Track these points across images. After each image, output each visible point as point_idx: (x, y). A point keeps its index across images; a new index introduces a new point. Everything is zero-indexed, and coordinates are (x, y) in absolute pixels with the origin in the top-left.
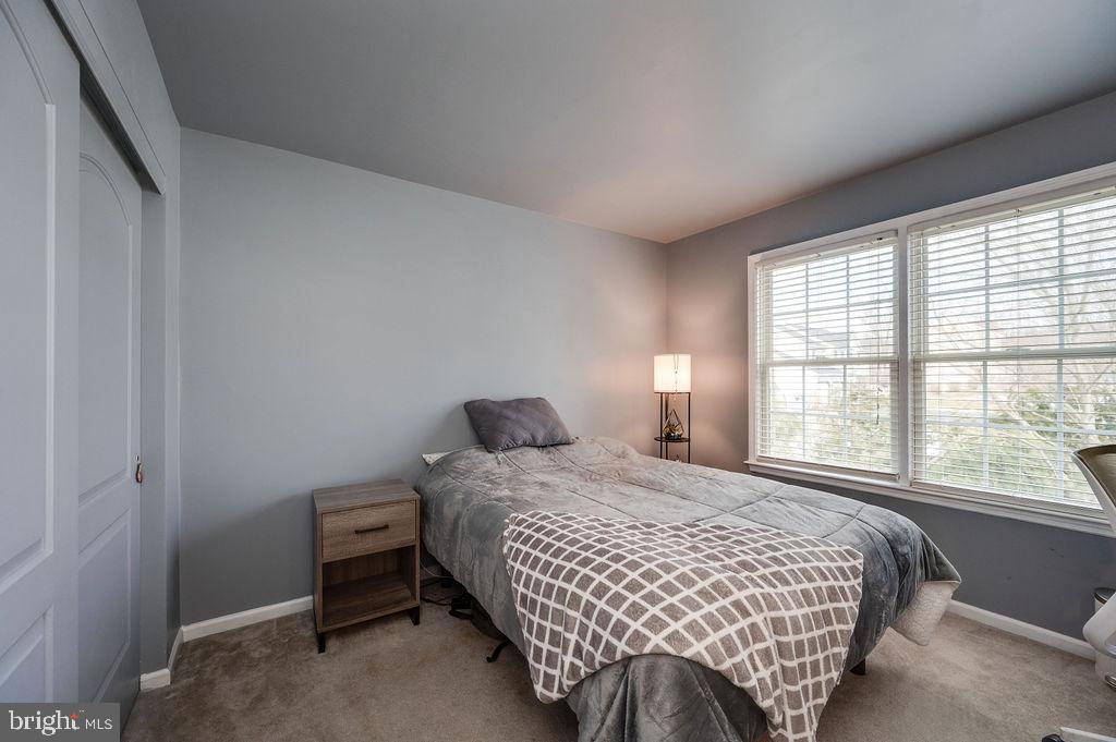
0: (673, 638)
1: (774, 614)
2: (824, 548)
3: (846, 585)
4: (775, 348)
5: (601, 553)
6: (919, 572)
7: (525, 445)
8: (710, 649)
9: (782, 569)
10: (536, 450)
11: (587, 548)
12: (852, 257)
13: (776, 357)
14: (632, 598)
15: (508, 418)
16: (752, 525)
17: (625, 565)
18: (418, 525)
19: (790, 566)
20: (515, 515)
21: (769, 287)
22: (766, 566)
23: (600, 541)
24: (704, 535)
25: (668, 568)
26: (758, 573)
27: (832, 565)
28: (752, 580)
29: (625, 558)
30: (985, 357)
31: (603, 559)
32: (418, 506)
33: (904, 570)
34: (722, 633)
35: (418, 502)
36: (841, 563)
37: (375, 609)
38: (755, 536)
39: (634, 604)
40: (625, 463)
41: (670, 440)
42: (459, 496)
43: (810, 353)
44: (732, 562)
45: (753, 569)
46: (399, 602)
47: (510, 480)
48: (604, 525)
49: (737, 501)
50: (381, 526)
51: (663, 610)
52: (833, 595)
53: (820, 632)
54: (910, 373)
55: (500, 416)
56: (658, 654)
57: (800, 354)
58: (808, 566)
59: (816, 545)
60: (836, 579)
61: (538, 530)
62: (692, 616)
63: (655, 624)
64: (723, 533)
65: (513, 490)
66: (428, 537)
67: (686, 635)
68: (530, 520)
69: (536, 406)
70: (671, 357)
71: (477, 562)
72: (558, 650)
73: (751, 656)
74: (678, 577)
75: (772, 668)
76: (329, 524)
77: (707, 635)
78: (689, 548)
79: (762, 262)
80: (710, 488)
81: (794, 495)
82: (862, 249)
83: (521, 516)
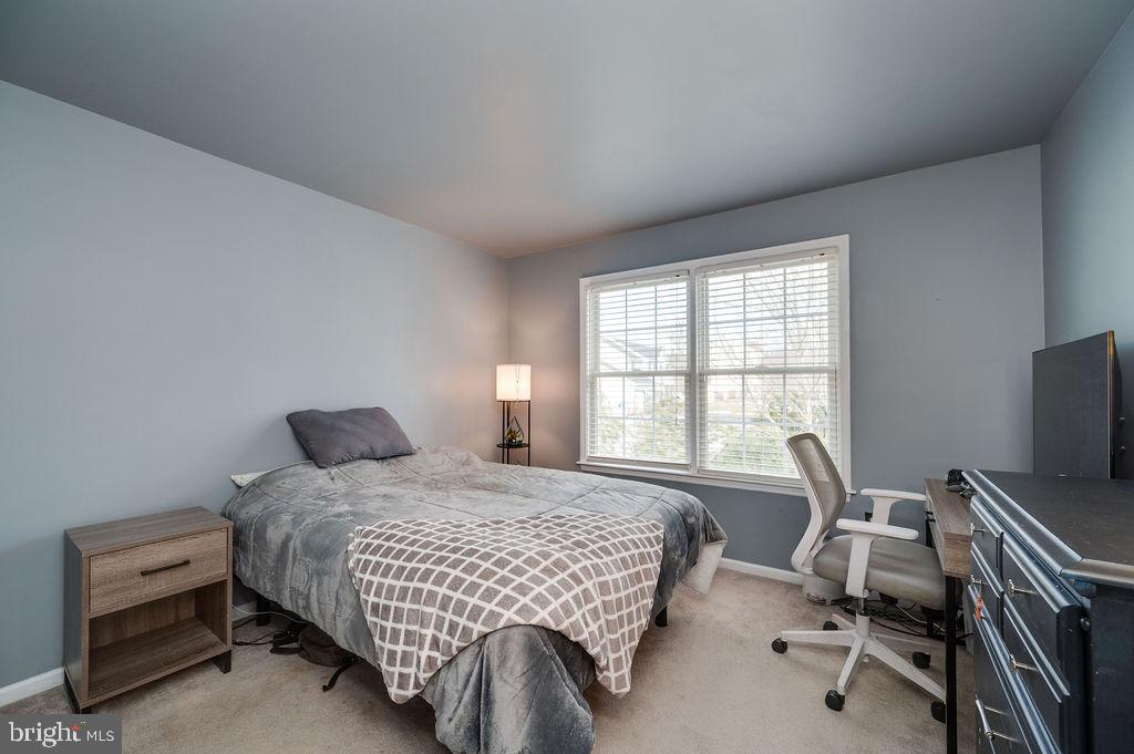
0: (523, 610)
1: (601, 579)
2: (637, 524)
3: (651, 550)
4: (602, 360)
5: (455, 550)
6: (702, 536)
7: (363, 457)
8: (553, 614)
9: (607, 544)
10: (375, 462)
11: (440, 548)
12: (659, 288)
13: (603, 369)
14: (486, 584)
15: (341, 430)
16: (582, 513)
17: (478, 558)
18: (231, 558)
19: (613, 540)
20: (361, 528)
21: (597, 308)
22: (594, 542)
23: (452, 540)
24: (545, 525)
25: (516, 555)
26: (589, 549)
27: (642, 536)
28: (584, 555)
29: (478, 551)
30: (743, 372)
31: (458, 556)
32: (231, 534)
33: (691, 535)
34: (562, 600)
35: (231, 529)
36: (648, 534)
37: (167, 664)
38: (586, 520)
39: (488, 589)
40: (469, 470)
41: (511, 447)
42: (286, 518)
43: (630, 366)
44: (568, 543)
45: (585, 546)
46: (202, 650)
47: (347, 495)
48: (456, 526)
49: (571, 495)
50: (179, 562)
51: (514, 589)
52: (643, 558)
53: (633, 589)
54: (698, 384)
55: (332, 428)
56: (510, 627)
57: (622, 368)
58: (625, 539)
59: (631, 523)
60: (645, 547)
61: (388, 539)
62: (538, 589)
63: (507, 602)
64: (562, 521)
65: (351, 505)
66: (243, 568)
67: (534, 606)
68: (379, 531)
69: (377, 415)
70: (512, 367)
71: (315, 584)
72: (414, 649)
73: (583, 616)
74: (526, 560)
75: (599, 623)
76: (100, 568)
77: (550, 603)
78: (533, 537)
79: (592, 285)
80: (550, 487)
81: (615, 486)
82: (666, 282)
83: (368, 528)
